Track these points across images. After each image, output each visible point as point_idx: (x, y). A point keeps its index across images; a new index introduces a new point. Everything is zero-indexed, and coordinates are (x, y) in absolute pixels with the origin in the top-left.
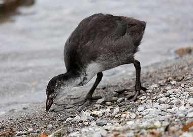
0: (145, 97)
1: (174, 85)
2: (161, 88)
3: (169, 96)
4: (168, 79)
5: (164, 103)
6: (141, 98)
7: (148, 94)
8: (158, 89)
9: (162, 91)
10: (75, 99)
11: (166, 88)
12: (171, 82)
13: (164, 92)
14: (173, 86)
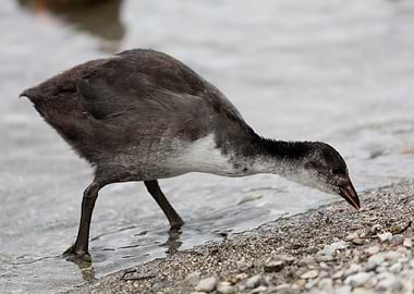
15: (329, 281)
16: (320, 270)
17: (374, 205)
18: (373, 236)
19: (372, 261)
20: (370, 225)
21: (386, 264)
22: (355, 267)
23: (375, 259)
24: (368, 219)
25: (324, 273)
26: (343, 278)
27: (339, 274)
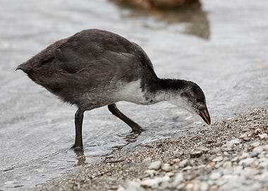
0: (221, 158)
1: (264, 139)
2: (245, 145)
3: (256, 156)
4: (256, 131)
5: (249, 166)
6: (215, 160)
7: (226, 153)
8: (241, 145)
9: (246, 149)
10: (117, 162)
11: (252, 145)
12: (259, 135)
13: (249, 151)
14: (263, 141)
15: (229, 163)
16: (224, 156)
17: (256, 117)
18: (256, 135)
19: (255, 151)
20: (254, 129)
21: (264, 152)
22: (245, 154)
23: (257, 150)
24: (253, 125)
25: (226, 158)
26: (238, 161)
27: (235, 159)
